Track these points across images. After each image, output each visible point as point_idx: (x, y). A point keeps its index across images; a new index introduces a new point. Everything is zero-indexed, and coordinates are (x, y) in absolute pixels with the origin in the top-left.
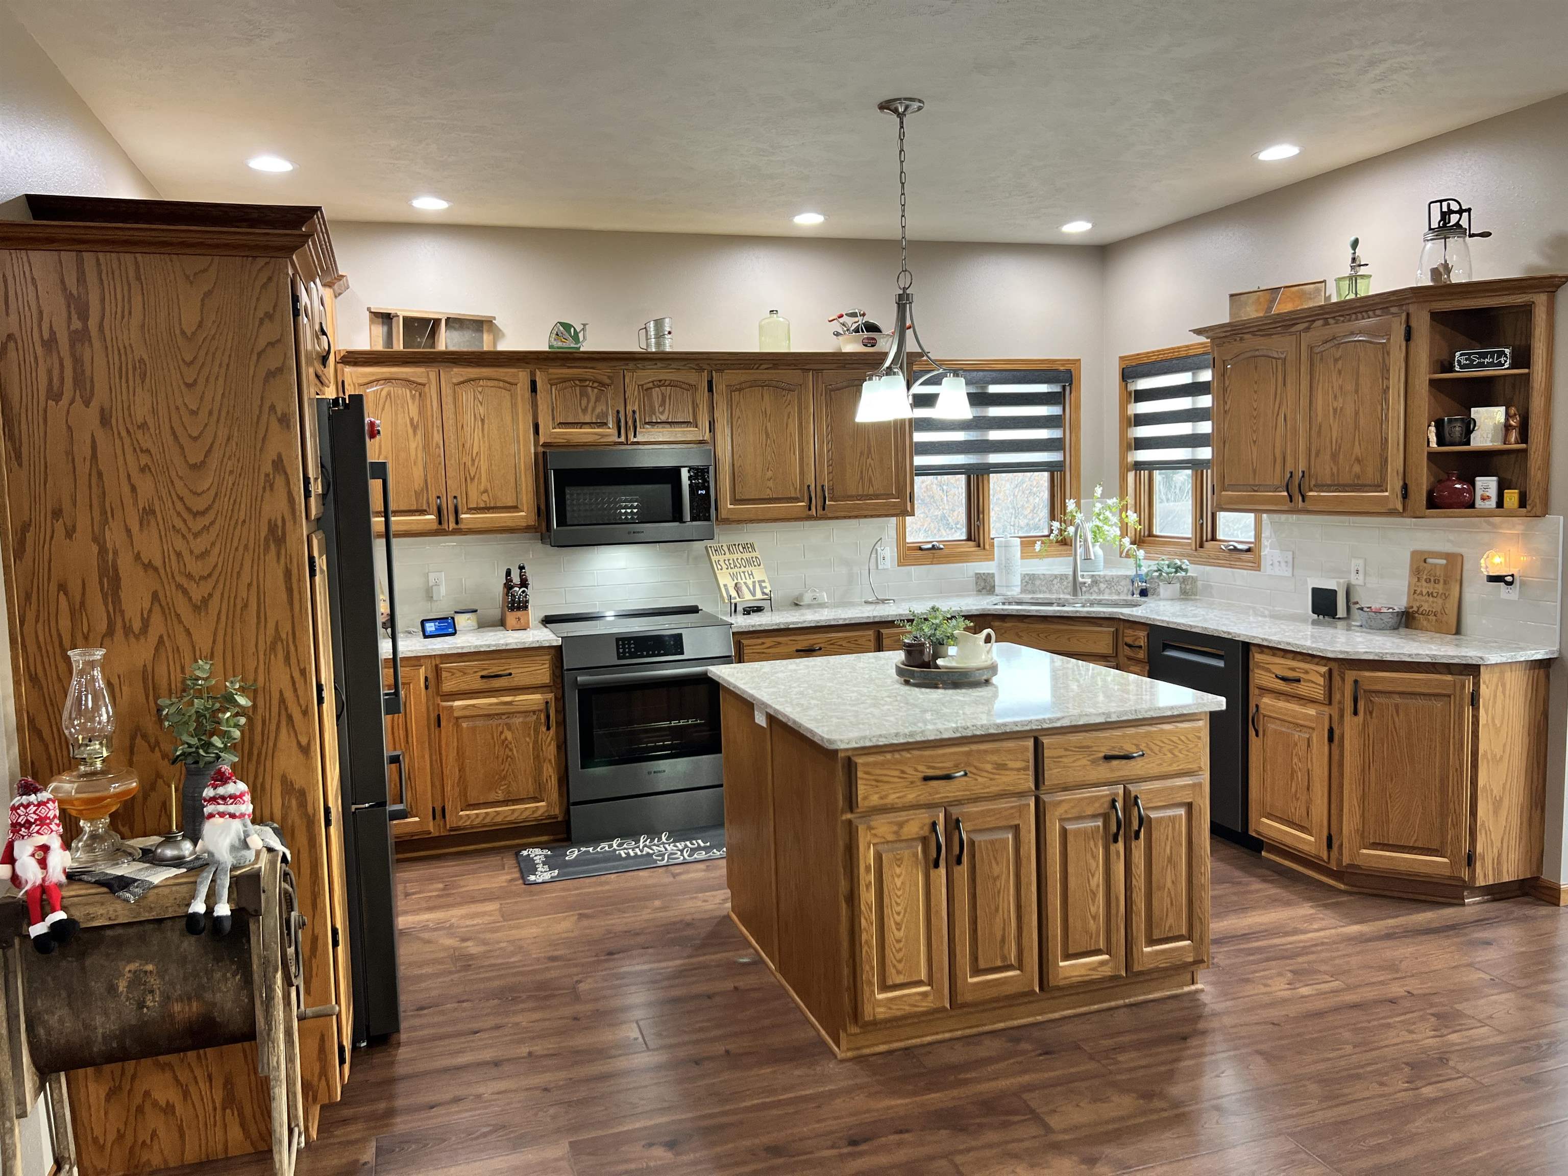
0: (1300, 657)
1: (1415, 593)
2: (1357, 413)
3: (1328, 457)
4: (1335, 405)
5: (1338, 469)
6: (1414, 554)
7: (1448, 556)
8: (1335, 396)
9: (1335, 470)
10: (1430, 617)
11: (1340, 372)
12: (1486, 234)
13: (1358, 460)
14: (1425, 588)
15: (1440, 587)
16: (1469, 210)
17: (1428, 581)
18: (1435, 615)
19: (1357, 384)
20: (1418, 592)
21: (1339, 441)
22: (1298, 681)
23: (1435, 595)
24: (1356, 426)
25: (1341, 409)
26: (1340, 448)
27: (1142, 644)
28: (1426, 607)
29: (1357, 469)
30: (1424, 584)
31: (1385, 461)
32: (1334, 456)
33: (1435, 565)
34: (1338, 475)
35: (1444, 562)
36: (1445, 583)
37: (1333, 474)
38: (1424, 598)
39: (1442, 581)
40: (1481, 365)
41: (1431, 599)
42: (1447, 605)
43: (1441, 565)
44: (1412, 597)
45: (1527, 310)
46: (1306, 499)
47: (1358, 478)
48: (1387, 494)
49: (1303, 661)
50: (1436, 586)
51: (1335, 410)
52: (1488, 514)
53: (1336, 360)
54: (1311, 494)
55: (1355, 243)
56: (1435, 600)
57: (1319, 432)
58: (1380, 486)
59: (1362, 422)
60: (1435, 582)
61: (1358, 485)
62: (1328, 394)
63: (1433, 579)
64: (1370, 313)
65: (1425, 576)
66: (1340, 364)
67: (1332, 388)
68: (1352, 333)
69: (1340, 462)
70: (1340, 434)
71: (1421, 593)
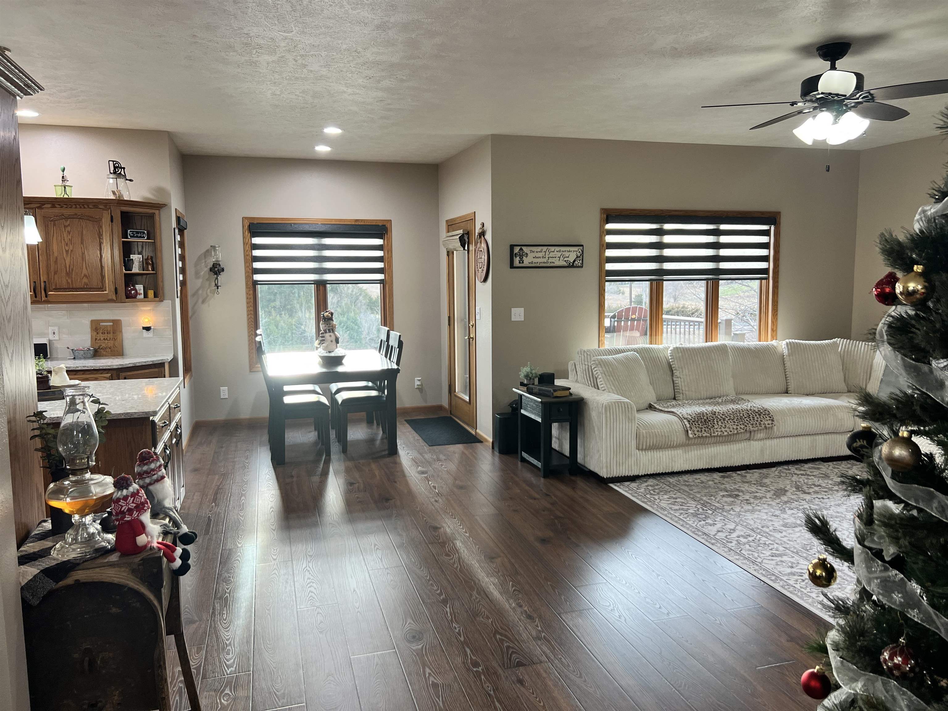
1: (96, 339)
3: (64, 274)
4: (67, 248)
5: (72, 281)
6: (92, 321)
7: (113, 321)
8: (67, 244)
9: (70, 281)
10: (107, 350)
11: (69, 232)
12: (131, 180)
13: (85, 276)
14: (102, 337)
15: (111, 336)
16: (124, 168)
17: (103, 333)
18: (110, 349)
20: (98, 339)
23: (109, 339)
25: (72, 251)
26: (72, 270)
28: (104, 345)
29: (85, 280)
30: (101, 335)
31: (103, 277)
32: (68, 274)
33: (107, 326)
34: (72, 284)
35: (111, 324)
36: (113, 333)
37: (68, 283)
38: (101, 342)
40: (137, 237)
41: (106, 341)
42: (116, 343)
43: (110, 325)
44: (94, 342)
45: (152, 217)
46: (48, 296)
47: (87, 285)
48: (105, 292)
50: (109, 335)
51: (67, 251)
52: (141, 301)
53: (65, 227)
54: (51, 293)
55: (63, 170)
56: (109, 341)
57: (56, 262)
58: (102, 289)
59: (87, 258)
60: (107, 333)
61: (87, 288)
62: (62, 243)
63: (106, 332)
64: (86, 206)
65: (101, 331)
66: (69, 229)
67: (64, 240)
68: (76, 214)
69: (73, 277)
70: (72, 263)
71: (100, 339)
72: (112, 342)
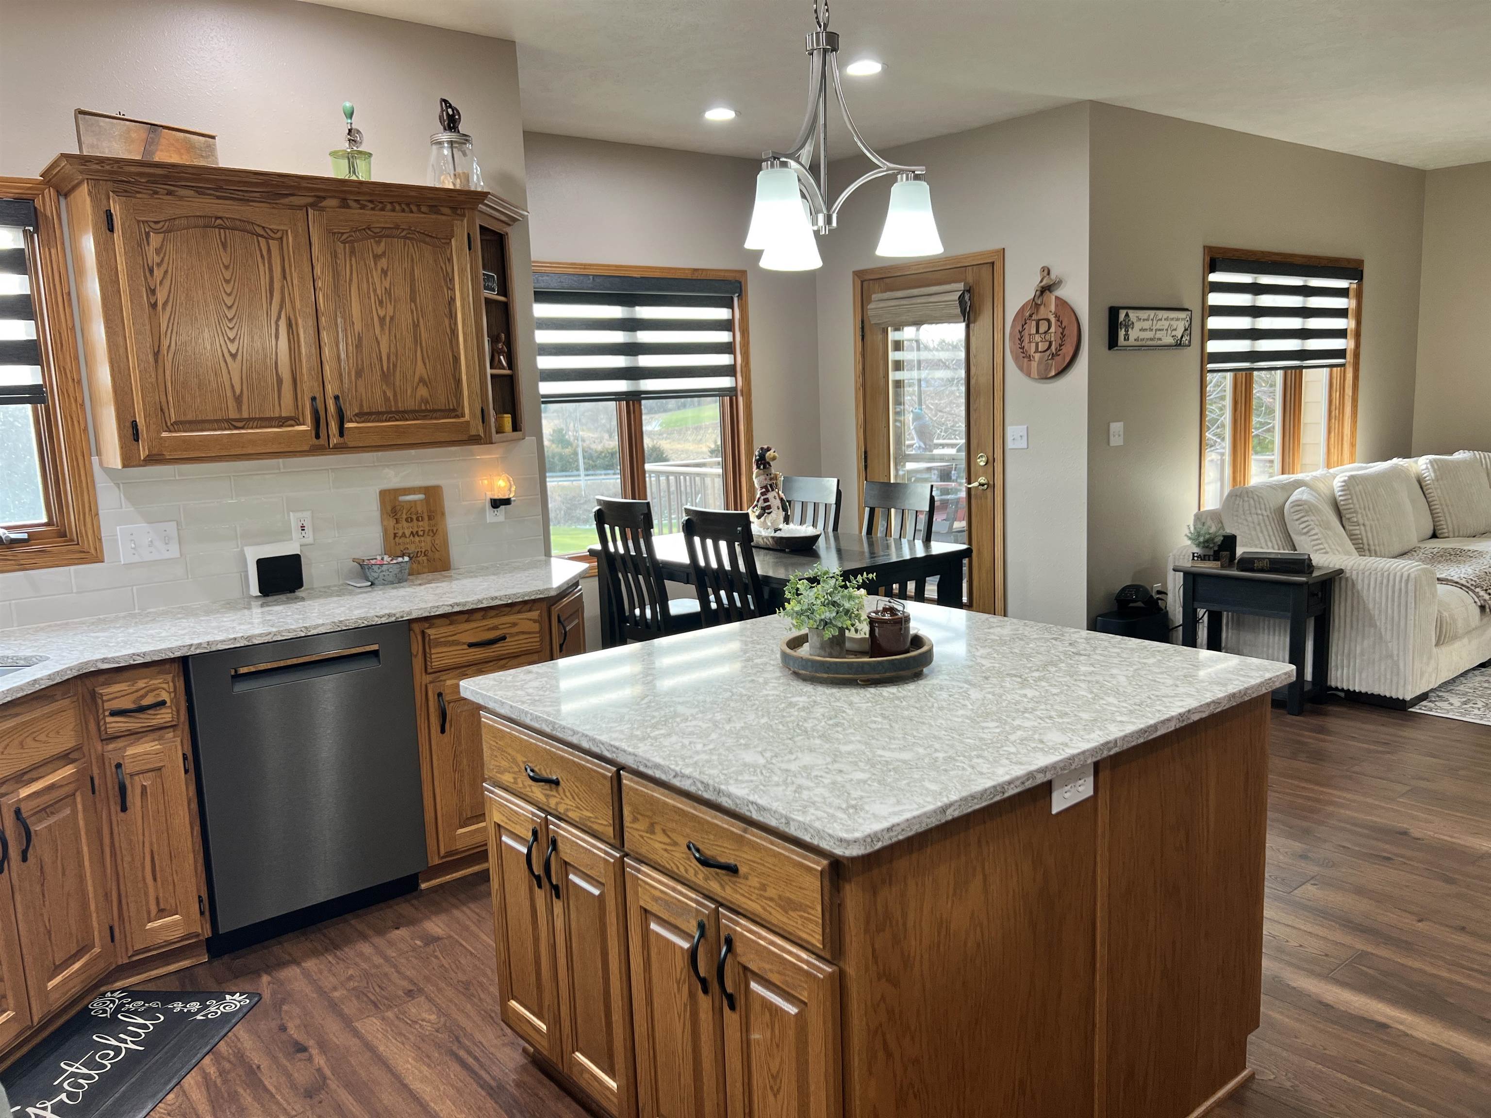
0: (493, 613)
1: (395, 535)
2: (416, 326)
3: (377, 377)
4: (382, 313)
5: (395, 395)
6: (383, 494)
7: (425, 490)
8: (381, 302)
9: (390, 394)
10: (420, 559)
11: (384, 272)
13: (421, 381)
14: (406, 528)
15: (425, 525)
17: (409, 520)
18: (425, 555)
19: (413, 291)
20: (400, 534)
21: (393, 358)
22: (504, 638)
23: (421, 533)
24: (417, 339)
25: (392, 318)
26: (395, 366)
27: (165, 696)
28: (412, 548)
29: (423, 392)
30: (405, 524)
31: (456, 383)
32: (386, 377)
33: (415, 501)
34: (396, 401)
35: (421, 496)
36: (430, 518)
37: (387, 399)
38: (408, 540)
39: (426, 518)
41: (417, 539)
42: (435, 542)
43: (420, 501)
44: (393, 541)
46: (346, 433)
47: (427, 402)
48: (462, 420)
49: (496, 616)
50: (421, 523)
51: (382, 320)
53: (377, 257)
54: (350, 425)
56: (422, 539)
57: (359, 346)
58: (457, 411)
59: (424, 335)
60: (418, 520)
61: (426, 410)
62: (369, 298)
63: (414, 517)
64: (414, 208)
65: (404, 516)
66: (383, 263)
67: (375, 290)
68: (397, 227)
69: (397, 383)
70: (393, 350)
71: (404, 535)
72: (428, 539)
